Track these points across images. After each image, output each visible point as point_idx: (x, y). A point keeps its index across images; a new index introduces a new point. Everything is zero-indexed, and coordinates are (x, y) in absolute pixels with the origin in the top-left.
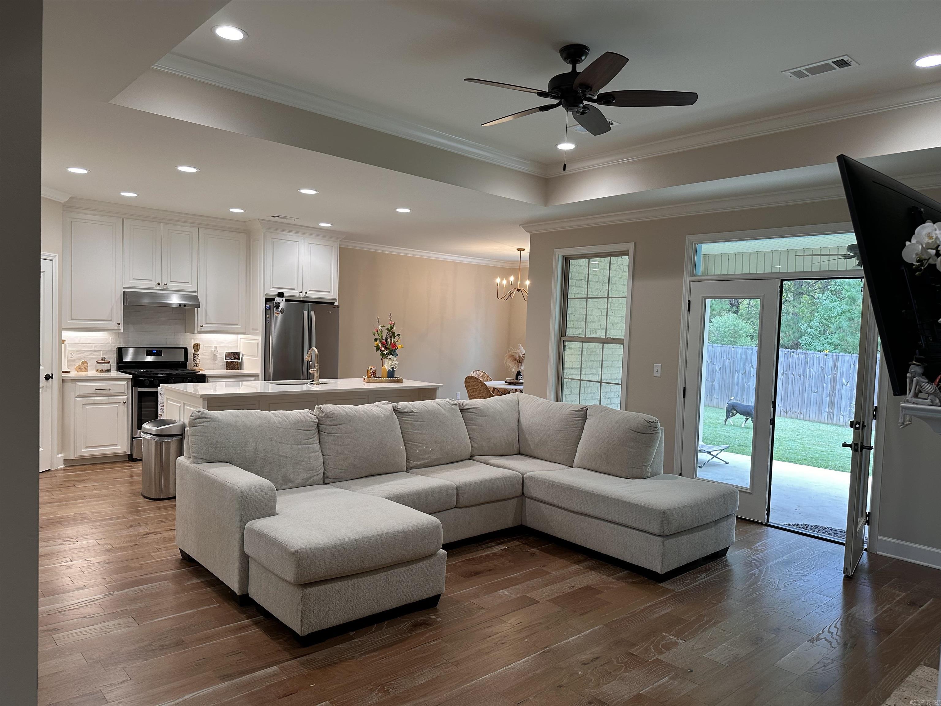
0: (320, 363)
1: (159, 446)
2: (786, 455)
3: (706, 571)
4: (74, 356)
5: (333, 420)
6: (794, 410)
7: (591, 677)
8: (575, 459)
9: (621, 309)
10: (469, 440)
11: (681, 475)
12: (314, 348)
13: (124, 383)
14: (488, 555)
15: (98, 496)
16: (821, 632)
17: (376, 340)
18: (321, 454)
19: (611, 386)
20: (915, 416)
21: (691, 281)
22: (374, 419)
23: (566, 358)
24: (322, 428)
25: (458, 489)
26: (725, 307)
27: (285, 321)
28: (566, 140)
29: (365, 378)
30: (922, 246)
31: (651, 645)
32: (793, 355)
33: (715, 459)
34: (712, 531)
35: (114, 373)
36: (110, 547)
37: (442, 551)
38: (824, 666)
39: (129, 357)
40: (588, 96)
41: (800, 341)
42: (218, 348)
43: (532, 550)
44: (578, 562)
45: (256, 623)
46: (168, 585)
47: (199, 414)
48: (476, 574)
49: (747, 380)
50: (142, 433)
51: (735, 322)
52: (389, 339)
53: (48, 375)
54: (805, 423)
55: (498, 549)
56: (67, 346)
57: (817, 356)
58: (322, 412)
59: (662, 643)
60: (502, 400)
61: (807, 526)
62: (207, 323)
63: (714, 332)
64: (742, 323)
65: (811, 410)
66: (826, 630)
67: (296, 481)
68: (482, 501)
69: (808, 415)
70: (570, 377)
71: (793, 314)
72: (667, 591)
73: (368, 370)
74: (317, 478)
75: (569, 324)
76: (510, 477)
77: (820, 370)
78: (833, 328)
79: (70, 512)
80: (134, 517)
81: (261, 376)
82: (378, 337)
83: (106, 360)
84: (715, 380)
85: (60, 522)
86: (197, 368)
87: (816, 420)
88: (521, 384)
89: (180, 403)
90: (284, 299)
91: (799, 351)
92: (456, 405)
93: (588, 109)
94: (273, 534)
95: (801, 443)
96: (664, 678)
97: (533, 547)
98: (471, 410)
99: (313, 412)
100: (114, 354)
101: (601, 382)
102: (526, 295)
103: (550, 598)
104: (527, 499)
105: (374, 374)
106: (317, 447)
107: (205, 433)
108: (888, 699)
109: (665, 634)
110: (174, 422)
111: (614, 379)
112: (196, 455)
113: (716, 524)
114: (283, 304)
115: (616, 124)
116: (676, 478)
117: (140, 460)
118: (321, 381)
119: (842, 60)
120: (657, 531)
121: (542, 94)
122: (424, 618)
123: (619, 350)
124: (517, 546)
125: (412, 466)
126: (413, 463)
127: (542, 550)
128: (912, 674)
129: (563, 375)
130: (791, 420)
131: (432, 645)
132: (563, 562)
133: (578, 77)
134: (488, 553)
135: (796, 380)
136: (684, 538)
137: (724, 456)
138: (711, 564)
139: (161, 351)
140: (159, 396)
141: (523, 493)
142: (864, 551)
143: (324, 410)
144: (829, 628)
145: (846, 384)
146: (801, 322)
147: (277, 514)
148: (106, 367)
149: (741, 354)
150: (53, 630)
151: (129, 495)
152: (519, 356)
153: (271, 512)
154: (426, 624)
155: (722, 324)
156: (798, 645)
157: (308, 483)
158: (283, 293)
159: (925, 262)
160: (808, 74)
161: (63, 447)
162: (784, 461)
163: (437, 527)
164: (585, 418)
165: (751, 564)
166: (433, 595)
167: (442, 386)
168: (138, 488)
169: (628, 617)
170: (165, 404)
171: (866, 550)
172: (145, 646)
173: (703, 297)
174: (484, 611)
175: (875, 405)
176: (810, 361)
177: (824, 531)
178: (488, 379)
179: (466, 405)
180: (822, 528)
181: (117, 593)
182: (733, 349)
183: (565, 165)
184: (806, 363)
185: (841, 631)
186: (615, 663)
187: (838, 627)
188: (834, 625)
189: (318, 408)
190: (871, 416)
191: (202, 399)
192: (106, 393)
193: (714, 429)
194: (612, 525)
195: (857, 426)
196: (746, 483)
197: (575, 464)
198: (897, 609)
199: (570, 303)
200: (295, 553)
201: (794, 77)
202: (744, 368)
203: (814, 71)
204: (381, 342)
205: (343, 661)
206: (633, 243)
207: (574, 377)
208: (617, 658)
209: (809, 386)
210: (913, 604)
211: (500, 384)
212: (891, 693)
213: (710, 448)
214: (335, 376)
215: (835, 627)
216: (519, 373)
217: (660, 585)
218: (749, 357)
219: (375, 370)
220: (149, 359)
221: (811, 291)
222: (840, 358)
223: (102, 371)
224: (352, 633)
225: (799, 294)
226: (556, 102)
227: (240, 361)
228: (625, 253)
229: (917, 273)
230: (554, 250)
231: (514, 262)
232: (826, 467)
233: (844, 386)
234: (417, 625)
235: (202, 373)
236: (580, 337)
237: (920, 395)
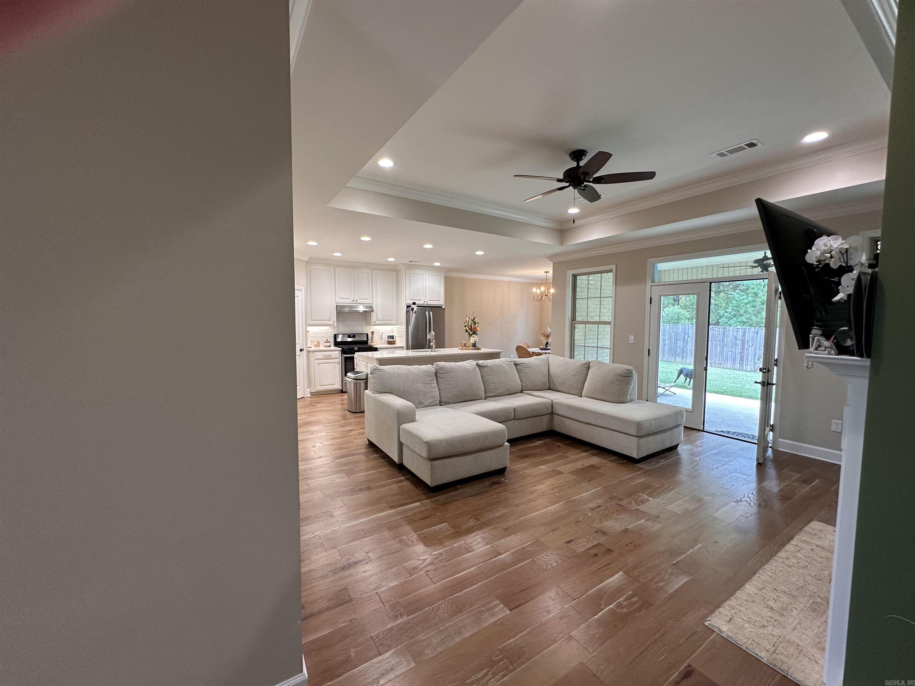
0: (435, 340)
1: (355, 384)
2: (713, 389)
3: (665, 457)
4: (314, 339)
5: (444, 371)
6: (717, 362)
7: (597, 517)
8: (583, 392)
9: (608, 304)
10: (520, 382)
11: (647, 401)
12: (433, 332)
13: (338, 352)
14: (533, 446)
15: (327, 411)
16: (742, 497)
17: (465, 326)
18: (438, 389)
19: (603, 350)
20: (816, 362)
21: (651, 286)
22: (466, 370)
23: (576, 334)
24: (438, 375)
25: (515, 410)
26: (670, 302)
27: (417, 318)
28: (574, 205)
29: (460, 347)
30: (821, 252)
31: (632, 500)
32: (715, 329)
33: (667, 392)
34: (669, 433)
35: (333, 347)
36: (333, 437)
37: (507, 444)
38: (746, 518)
39: (339, 339)
40: (587, 179)
41: (720, 321)
42: (383, 333)
43: (558, 444)
44: (585, 451)
45: (407, 479)
46: (362, 457)
47: (375, 367)
48: (526, 456)
49: (686, 344)
50: (347, 378)
51: (679, 311)
52: (472, 326)
53: (301, 349)
54: (724, 370)
55: (538, 443)
56: (310, 335)
57: (731, 329)
58: (438, 366)
59: (640, 499)
60: (538, 359)
61: (729, 432)
62: (377, 320)
63: (665, 316)
64: (683, 311)
65: (728, 362)
66: (746, 496)
67: (426, 404)
68: (529, 415)
69: (726, 365)
70: (578, 345)
71: (714, 304)
72: (641, 469)
73: (461, 343)
74: (436, 402)
75: (577, 314)
76: (545, 403)
77: (734, 338)
78: (742, 312)
79: (314, 419)
80: (344, 422)
81: (405, 348)
82: (466, 325)
83: (329, 341)
84: (665, 345)
85: (309, 424)
86: (372, 344)
87: (732, 368)
88: (549, 349)
89: (365, 362)
90: (416, 306)
91: (719, 326)
92: (512, 361)
93: (587, 187)
94: (415, 432)
95: (722, 382)
96: (641, 520)
97: (559, 442)
98: (521, 365)
99: (433, 367)
100: (332, 337)
101: (597, 347)
102: (551, 298)
103: (569, 471)
104: (555, 415)
105: (465, 345)
106: (436, 385)
107: (378, 377)
108: (792, 541)
109: (640, 494)
110: (363, 372)
111: (605, 346)
112: (374, 389)
113: (671, 430)
114: (415, 308)
115: (603, 195)
116: (645, 403)
117: (347, 392)
118: (436, 349)
119: (752, 142)
120: (634, 433)
121: (559, 180)
122: (497, 480)
123: (608, 328)
124: (549, 441)
125: (488, 396)
126: (488, 395)
127: (564, 444)
128: (808, 525)
129: (574, 343)
130: (715, 368)
131: (503, 495)
132: (577, 451)
133: (581, 169)
134: (533, 445)
135: (718, 344)
136: (651, 438)
137: (673, 390)
138: (667, 454)
139: (355, 335)
140: (355, 359)
141: (552, 412)
142: (769, 448)
143: (439, 365)
144: (748, 495)
145: (751, 346)
146: (720, 310)
147: (417, 421)
148: (328, 344)
149: (682, 330)
150: (307, 478)
151: (341, 410)
152: (547, 334)
153: (413, 420)
154: (498, 483)
155: (670, 312)
156: (728, 504)
157: (431, 405)
158: (415, 303)
159: (822, 262)
160: (727, 154)
161: (309, 386)
162: (712, 393)
163: (504, 430)
164: (589, 368)
165: (692, 454)
166: (502, 467)
167: (503, 351)
168: (346, 406)
169: (617, 483)
170: (358, 363)
171: (770, 447)
172: (352, 489)
173: (659, 295)
174: (532, 477)
175: (776, 357)
176: (727, 332)
177: (741, 435)
178: (529, 347)
179: (518, 361)
180: (739, 433)
181: (337, 460)
182: (676, 326)
183: (574, 220)
184: (724, 333)
185: (756, 497)
186: (611, 509)
187: (754, 494)
188: (751, 493)
189: (436, 364)
190: (773, 364)
191: (376, 360)
192: (329, 358)
193: (666, 374)
194: (607, 430)
195: (764, 371)
196: (689, 406)
197: (583, 395)
198: (794, 484)
199: (578, 301)
200: (426, 442)
201: (718, 156)
202: (684, 338)
203: (731, 152)
204: (468, 327)
205: (454, 501)
206: (615, 265)
207: (581, 345)
208: (612, 507)
209: (726, 348)
210: (805, 482)
211: (537, 350)
212: (794, 537)
213: (664, 385)
214: (443, 347)
215: (752, 494)
216: (547, 343)
217: (637, 465)
218: (687, 331)
219: (465, 343)
220: (350, 340)
221: (726, 291)
222: (747, 330)
223: (327, 346)
224: (458, 486)
225: (718, 292)
226: (567, 184)
227: (394, 340)
228: (611, 271)
229: (817, 270)
230: (567, 271)
231: (543, 280)
232: (741, 396)
233: (750, 348)
234: (494, 484)
235: (375, 346)
236: (584, 321)
237: (819, 349)
